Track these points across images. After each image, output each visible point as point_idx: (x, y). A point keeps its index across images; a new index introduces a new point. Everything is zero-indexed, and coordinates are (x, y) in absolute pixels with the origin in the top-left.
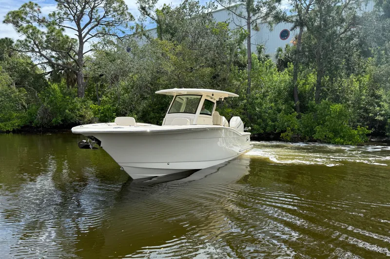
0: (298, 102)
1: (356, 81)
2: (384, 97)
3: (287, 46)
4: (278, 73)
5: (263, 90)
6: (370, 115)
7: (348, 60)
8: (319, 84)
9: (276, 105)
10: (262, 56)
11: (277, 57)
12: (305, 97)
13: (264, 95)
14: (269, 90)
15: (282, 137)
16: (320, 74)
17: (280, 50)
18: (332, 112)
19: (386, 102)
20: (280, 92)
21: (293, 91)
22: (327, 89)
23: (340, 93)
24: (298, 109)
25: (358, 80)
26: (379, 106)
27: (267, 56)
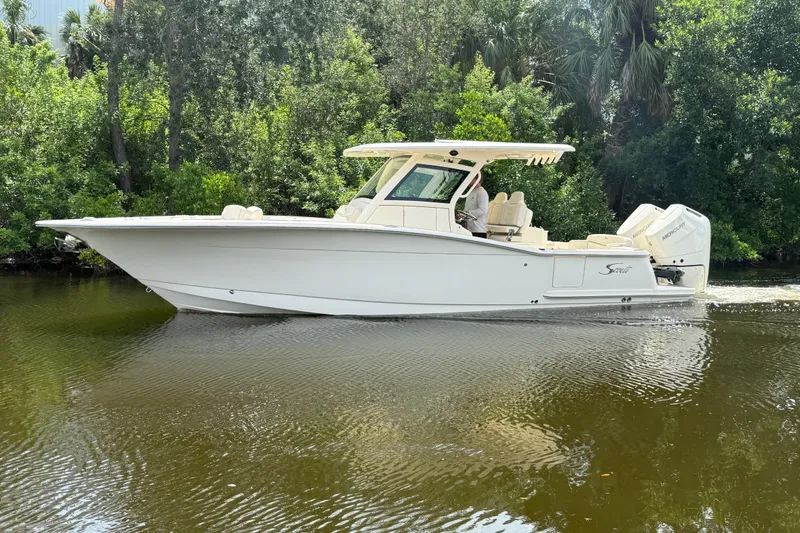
0: (125, 166)
1: (261, 119)
2: (319, 159)
3: (92, 10)
4: (69, 83)
5: (24, 128)
6: (293, 199)
7: (239, 67)
8: (176, 120)
9: (62, 171)
10: (20, 28)
11: (66, 36)
12: (144, 153)
13: (29, 142)
14: (44, 128)
15: (84, 259)
16: (176, 96)
17: (73, 19)
18: (207, 192)
19: (322, 170)
20: (73, 137)
21: (111, 137)
22: (198, 134)
23: (226, 145)
24: (128, 184)
25: (264, 117)
26: (310, 179)
27: (37, 31)
